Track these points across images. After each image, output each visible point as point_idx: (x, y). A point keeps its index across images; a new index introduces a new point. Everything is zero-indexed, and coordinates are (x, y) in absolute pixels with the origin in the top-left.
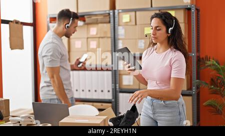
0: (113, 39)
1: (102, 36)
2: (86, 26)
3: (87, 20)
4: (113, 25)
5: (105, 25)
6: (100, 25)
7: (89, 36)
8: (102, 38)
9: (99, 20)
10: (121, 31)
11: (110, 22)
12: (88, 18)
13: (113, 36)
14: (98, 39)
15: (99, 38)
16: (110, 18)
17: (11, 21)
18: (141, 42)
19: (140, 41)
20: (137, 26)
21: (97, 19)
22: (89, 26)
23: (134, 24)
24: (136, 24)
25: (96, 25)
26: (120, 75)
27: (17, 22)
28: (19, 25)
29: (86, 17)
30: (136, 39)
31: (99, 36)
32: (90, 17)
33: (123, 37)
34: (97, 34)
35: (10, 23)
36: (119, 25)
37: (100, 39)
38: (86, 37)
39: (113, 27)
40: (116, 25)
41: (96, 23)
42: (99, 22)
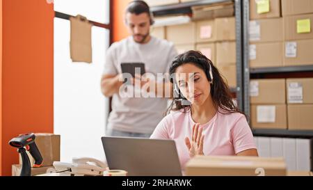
0: (240, 43)
1: (221, 39)
2: (193, 24)
3: (196, 13)
4: (239, 20)
5: (226, 20)
6: (218, 21)
7: (198, 41)
8: (220, 42)
9: (215, 12)
10: (254, 29)
11: (234, 15)
12: (197, 9)
13: (239, 39)
14: (212, 45)
15: (215, 42)
16: (234, 7)
17: (74, 17)
18: (291, 45)
19: (288, 43)
20: (283, 18)
21: (212, 11)
22: (200, 23)
23: (278, 15)
24: (281, 16)
25: (211, 22)
26: (251, 104)
27: (83, 19)
28: (86, 24)
29: (193, 8)
30: (282, 41)
31: (215, 39)
32: (201, 9)
33: (258, 39)
34: (212, 36)
35: (72, 19)
36: (250, 19)
37: (218, 45)
38: (193, 42)
39: (239, 24)
40: (245, 20)
41: (210, 17)
42: (215, 16)
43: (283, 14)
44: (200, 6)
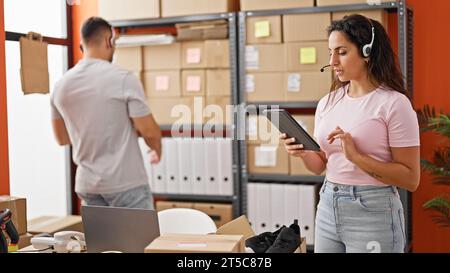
0: (235, 71)
1: (213, 66)
2: (178, 44)
3: (181, 33)
4: (234, 44)
5: (218, 42)
6: (207, 43)
7: (184, 66)
8: (211, 69)
9: (205, 32)
10: (251, 56)
11: (228, 37)
12: (182, 28)
13: (234, 66)
14: (202, 72)
15: (206, 69)
16: (228, 28)
17: (24, 35)
18: (293, 78)
19: (291, 76)
20: (285, 44)
21: (201, 30)
22: (186, 45)
23: (279, 40)
24: (282, 41)
25: (199, 44)
26: (248, 145)
27: (36, 37)
28: (40, 44)
29: (177, 26)
30: (283, 72)
31: (205, 65)
32: (188, 27)
33: (256, 68)
34: (201, 61)
35: (22, 38)
36: (247, 44)
37: (208, 72)
38: (179, 67)
39: (234, 48)
40: (241, 44)
41: (200, 38)
42: (205, 36)
43: (285, 40)
44: (186, 23)
